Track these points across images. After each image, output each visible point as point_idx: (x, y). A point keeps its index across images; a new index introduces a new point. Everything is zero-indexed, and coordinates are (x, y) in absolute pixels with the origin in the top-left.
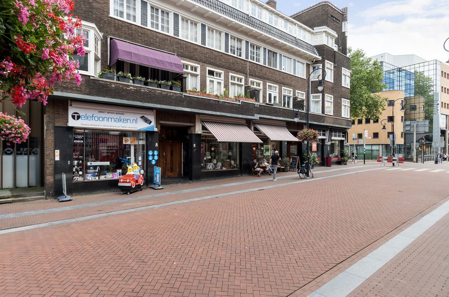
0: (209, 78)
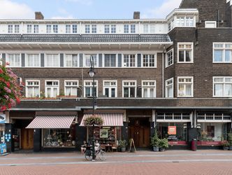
0: (47, 87)
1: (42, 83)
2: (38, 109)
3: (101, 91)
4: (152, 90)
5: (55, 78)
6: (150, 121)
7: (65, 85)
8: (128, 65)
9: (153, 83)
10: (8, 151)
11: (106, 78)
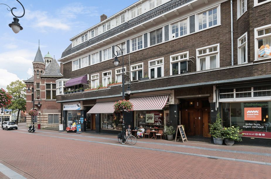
0: (103, 78)
1: (101, 75)
2: (97, 98)
3: (146, 73)
4: (213, 58)
5: (108, 69)
6: (210, 101)
7: (116, 73)
8: (177, 35)
9: (215, 48)
10: (82, 131)
11: (151, 57)
